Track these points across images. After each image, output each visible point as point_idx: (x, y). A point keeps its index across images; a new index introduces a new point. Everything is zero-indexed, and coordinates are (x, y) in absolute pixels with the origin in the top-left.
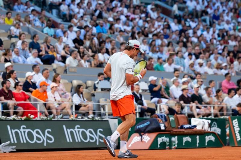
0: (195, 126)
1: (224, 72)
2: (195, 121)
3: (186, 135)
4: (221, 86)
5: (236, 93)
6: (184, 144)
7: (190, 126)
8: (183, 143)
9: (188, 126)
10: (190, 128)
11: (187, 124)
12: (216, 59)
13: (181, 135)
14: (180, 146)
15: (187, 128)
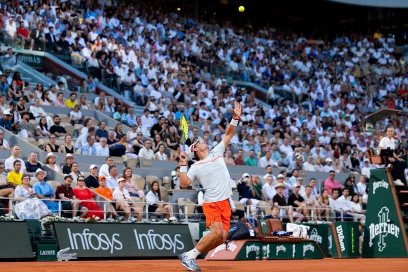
0: (291, 233)
1: (327, 169)
2: (291, 227)
3: (280, 243)
4: (323, 185)
6: (277, 254)
7: (286, 233)
8: (276, 252)
9: (283, 232)
10: (285, 235)
11: (281, 231)
12: (318, 152)
13: (274, 243)
14: (273, 257)
15: (282, 235)
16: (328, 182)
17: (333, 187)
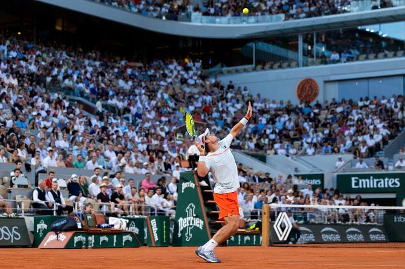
0: (113, 226)
1: (144, 171)
2: (113, 220)
3: (103, 234)
4: (140, 185)
5: (155, 193)
6: (101, 244)
7: (108, 225)
8: (99, 242)
9: (105, 225)
10: (107, 227)
11: (104, 223)
12: (136, 157)
13: (98, 234)
14: (97, 246)
15: (105, 227)
16: (145, 183)
17: (149, 186)
